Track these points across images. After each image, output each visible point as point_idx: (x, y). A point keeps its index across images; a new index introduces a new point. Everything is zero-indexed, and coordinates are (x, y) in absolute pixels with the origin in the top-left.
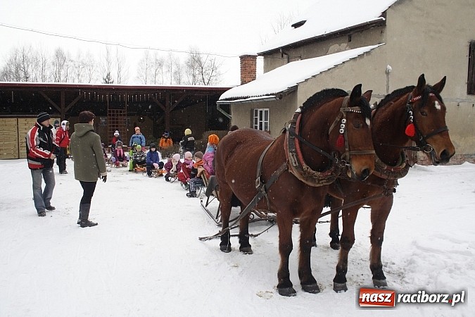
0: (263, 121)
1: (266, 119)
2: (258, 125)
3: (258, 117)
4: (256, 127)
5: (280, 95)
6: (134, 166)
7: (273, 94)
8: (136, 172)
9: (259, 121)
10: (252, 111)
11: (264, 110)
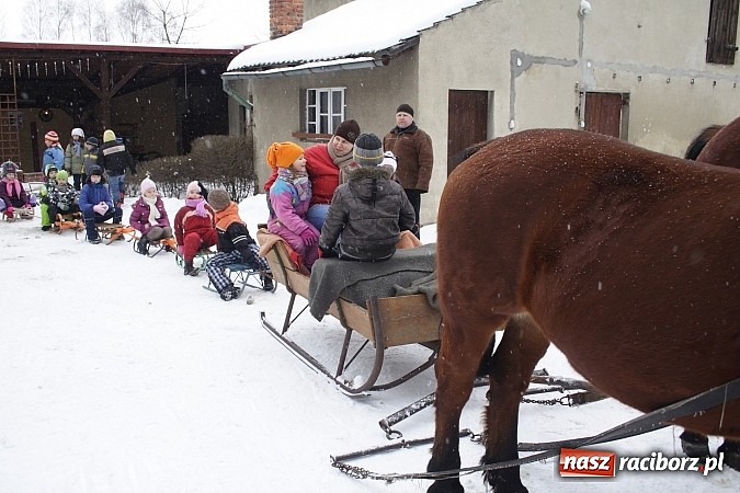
0: (330, 115)
1: (336, 109)
2: (317, 123)
3: (318, 106)
4: (312, 128)
5: (385, 56)
6: (53, 219)
7: (366, 55)
8: (58, 230)
9: (318, 114)
10: (302, 92)
11: (330, 91)
